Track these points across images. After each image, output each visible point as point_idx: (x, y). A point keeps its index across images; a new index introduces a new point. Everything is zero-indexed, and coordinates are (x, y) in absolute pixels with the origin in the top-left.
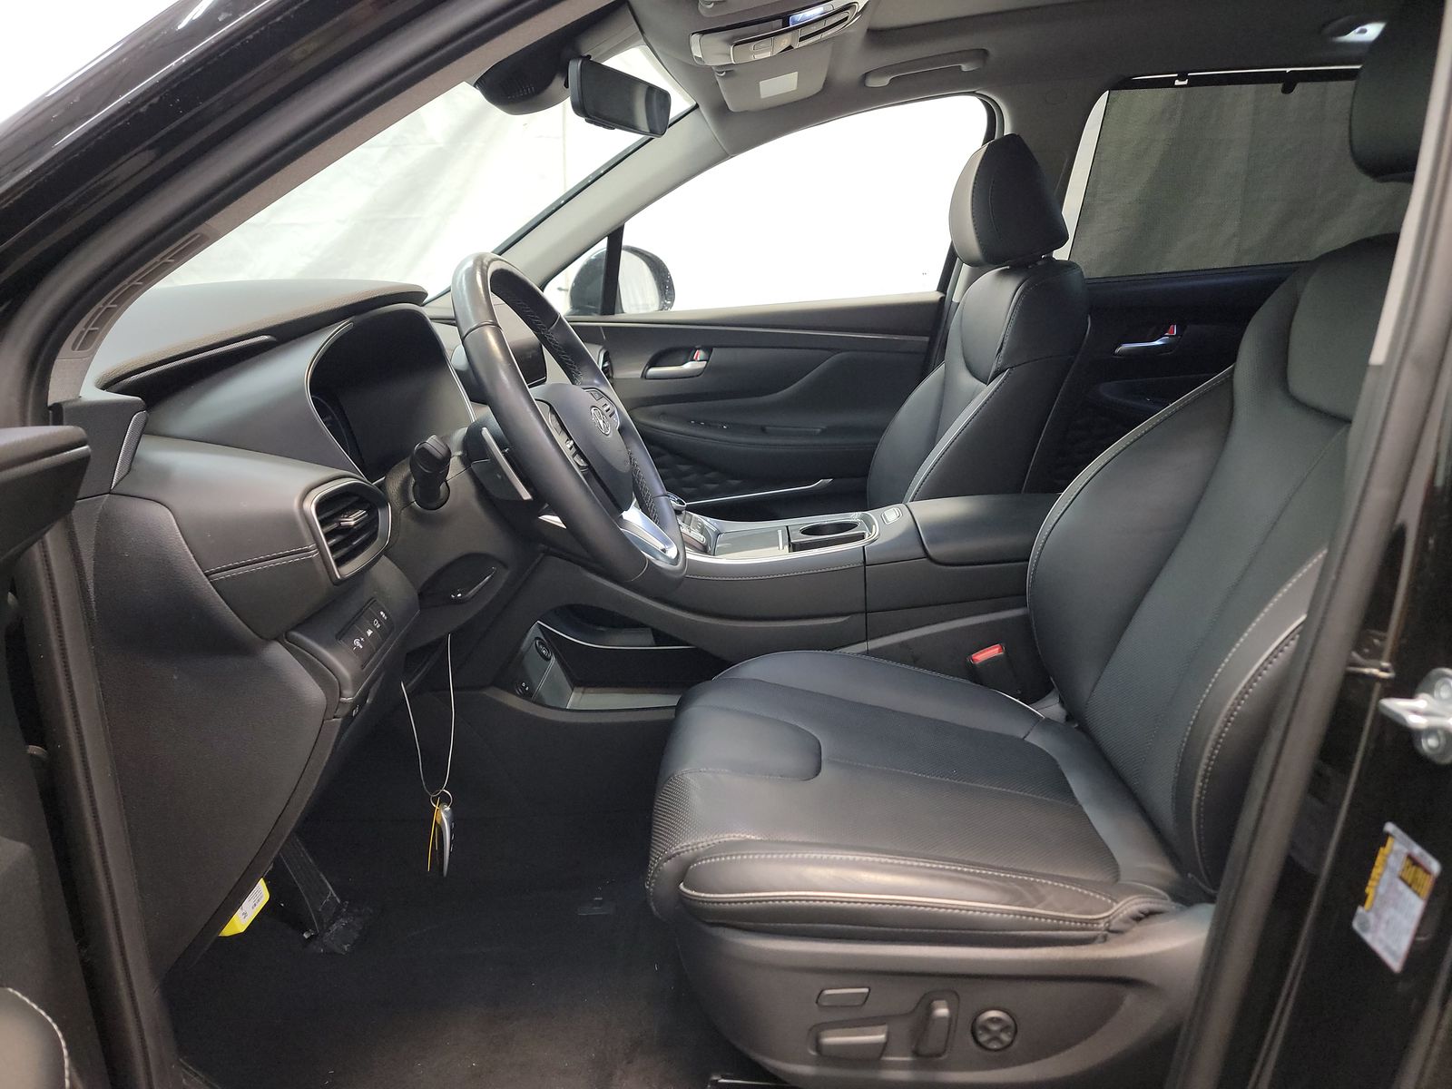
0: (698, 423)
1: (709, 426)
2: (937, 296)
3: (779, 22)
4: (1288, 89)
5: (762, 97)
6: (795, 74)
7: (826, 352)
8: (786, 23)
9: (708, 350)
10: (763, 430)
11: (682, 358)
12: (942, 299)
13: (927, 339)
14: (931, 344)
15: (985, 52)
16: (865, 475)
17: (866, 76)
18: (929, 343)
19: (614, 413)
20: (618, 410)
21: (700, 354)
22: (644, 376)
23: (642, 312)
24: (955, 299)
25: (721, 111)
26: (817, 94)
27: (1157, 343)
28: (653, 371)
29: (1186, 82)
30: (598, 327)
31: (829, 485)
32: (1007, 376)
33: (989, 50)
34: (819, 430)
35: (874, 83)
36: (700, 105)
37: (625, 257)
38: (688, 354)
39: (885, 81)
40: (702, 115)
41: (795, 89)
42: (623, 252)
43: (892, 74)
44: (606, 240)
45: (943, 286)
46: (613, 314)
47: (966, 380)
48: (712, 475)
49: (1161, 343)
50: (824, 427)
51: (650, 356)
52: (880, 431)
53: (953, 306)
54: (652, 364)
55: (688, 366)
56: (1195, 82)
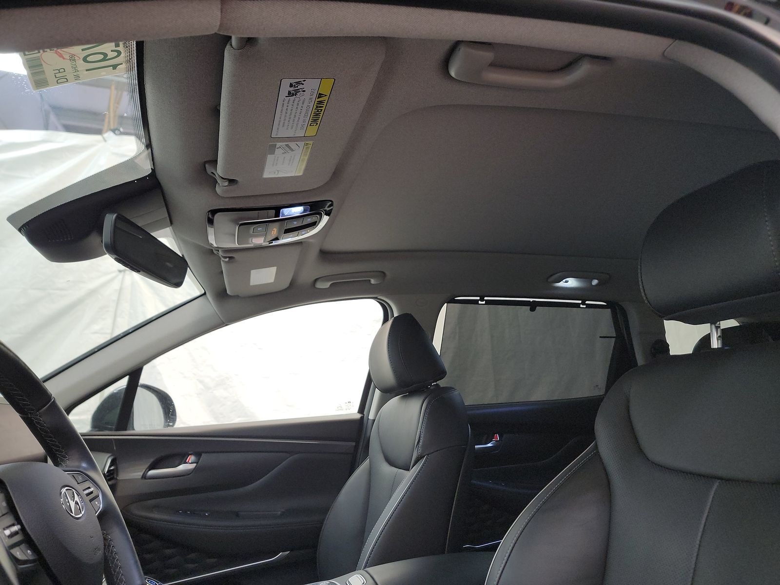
0: (185, 512)
1: (194, 513)
2: (359, 416)
3: (273, 212)
4: (533, 309)
5: (251, 284)
6: (275, 268)
7: (284, 454)
8: (277, 215)
9: (198, 455)
10: (237, 515)
11: (177, 462)
12: (362, 418)
13: (354, 444)
14: (356, 447)
15: (384, 273)
16: (315, 546)
17: (316, 280)
18: (355, 446)
19: (97, 496)
20: (104, 495)
21: (192, 458)
22: (144, 477)
23: (149, 429)
24: (371, 417)
25: (221, 295)
26: (286, 289)
27: (490, 445)
28: (152, 472)
29: (484, 302)
30: (111, 439)
31: (287, 557)
32: (426, 460)
33: (386, 272)
34: (280, 512)
35: (320, 285)
36: (207, 293)
37: (140, 391)
38: (182, 458)
39: (327, 285)
40: (208, 299)
41: (272, 280)
42: (139, 388)
43: (331, 281)
44: (128, 377)
45: (361, 409)
46: (126, 430)
47: (387, 470)
48: (193, 556)
49: (491, 445)
50: (283, 510)
51: (152, 460)
52: (326, 510)
53: (370, 423)
54: (153, 467)
55: (182, 467)
56: (488, 303)
